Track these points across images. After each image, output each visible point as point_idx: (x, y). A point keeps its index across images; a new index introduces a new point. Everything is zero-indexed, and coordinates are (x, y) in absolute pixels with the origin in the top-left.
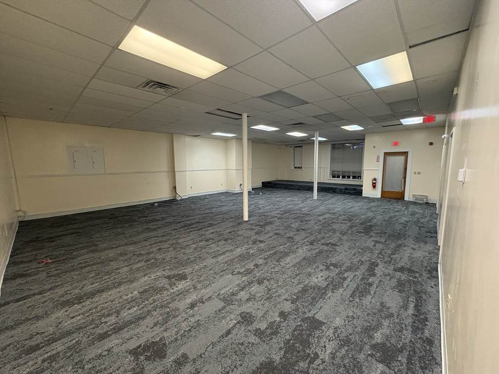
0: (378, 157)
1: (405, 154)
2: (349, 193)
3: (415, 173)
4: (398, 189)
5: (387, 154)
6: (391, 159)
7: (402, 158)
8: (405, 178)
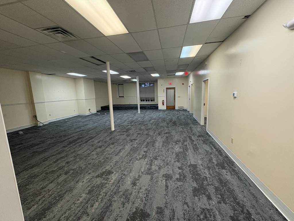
0: (164, 90)
1: (174, 88)
2: (152, 109)
3: (178, 97)
4: (172, 105)
5: (167, 89)
6: (169, 91)
7: (173, 90)
8: (175, 99)
